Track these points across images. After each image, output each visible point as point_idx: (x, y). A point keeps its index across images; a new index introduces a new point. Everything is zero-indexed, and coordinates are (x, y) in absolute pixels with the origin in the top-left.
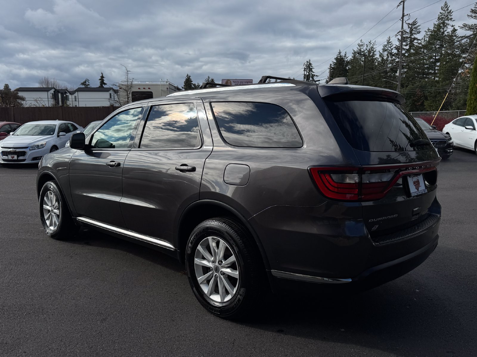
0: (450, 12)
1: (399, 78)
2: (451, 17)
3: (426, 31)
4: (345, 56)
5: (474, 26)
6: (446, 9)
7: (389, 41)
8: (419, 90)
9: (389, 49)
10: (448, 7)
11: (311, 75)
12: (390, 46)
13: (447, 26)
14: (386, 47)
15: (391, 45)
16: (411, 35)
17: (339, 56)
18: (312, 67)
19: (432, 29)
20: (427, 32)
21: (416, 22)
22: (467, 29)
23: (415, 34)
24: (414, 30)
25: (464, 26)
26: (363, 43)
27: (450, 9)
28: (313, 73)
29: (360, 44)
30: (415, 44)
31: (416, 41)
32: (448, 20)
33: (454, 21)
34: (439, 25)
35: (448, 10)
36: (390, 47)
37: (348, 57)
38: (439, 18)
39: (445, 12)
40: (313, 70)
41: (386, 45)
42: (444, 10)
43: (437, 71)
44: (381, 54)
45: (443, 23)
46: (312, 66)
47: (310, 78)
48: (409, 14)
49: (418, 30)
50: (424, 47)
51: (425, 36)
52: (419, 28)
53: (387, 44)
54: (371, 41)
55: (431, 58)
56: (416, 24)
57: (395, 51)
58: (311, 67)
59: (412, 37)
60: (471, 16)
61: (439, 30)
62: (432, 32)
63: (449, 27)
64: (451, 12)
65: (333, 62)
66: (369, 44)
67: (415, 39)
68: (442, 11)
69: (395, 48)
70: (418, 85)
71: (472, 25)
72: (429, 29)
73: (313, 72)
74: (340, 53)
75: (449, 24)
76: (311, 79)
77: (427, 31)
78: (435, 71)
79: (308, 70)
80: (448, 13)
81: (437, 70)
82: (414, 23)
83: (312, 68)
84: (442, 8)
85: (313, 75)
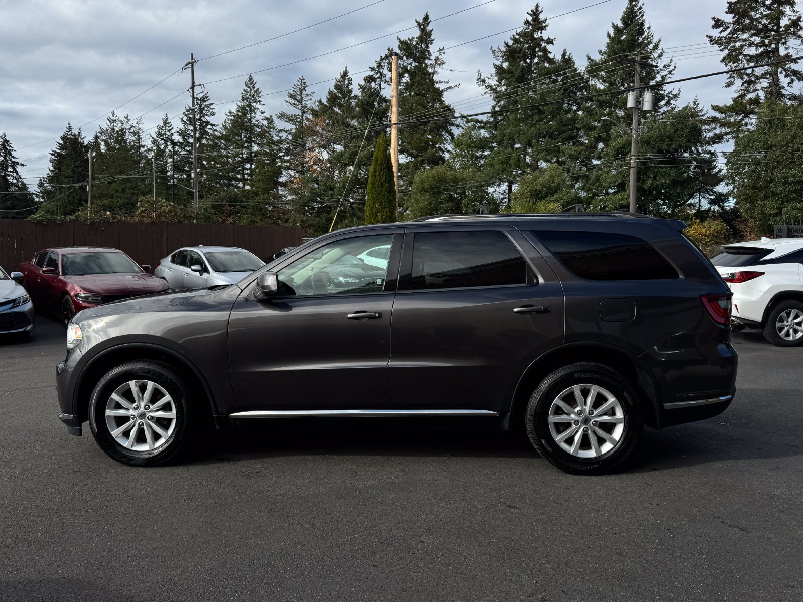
0: (258, 90)
1: (194, 182)
2: (260, 99)
3: (226, 115)
4: (79, 135)
5: (294, 118)
6: (252, 86)
7: (166, 121)
8: (228, 203)
9: (168, 133)
10: (254, 83)
11: (9, 161)
12: (168, 129)
13: (256, 111)
14: (162, 130)
15: (170, 128)
16: (201, 117)
17: (69, 134)
18: (10, 148)
19: (236, 113)
20: (228, 116)
21: (207, 97)
22: (285, 120)
23: (207, 115)
24: (205, 109)
25: (281, 115)
26: (117, 118)
27: (257, 87)
28: (13, 159)
29: (112, 118)
30: (209, 131)
31: (209, 127)
32: (255, 101)
33: (264, 105)
34: (243, 108)
35: (255, 88)
36: (169, 131)
37: (84, 138)
38: (243, 97)
39: (251, 90)
40: (13, 153)
41: (162, 127)
42: (249, 87)
43: (246, 176)
44: (155, 140)
45: (250, 106)
46: (11, 145)
47: (8, 168)
48: (203, 84)
49: (211, 111)
50: (226, 138)
51: (225, 121)
52: (212, 107)
53: (164, 125)
54: (128, 116)
55: (237, 155)
56: (208, 100)
57: (177, 138)
58: (8, 148)
59: (203, 120)
60: (290, 103)
61: (245, 115)
62: (234, 117)
63: (259, 113)
64: (260, 91)
65: (59, 143)
66: (125, 120)
67: (207, 123)
68: (246, 88)
69: (178, 132)
70: (226, 196)
71: (292, 115)
72: (230, 113)
73: (14, 157)
74: (70, 129)
75: (258, 109)
76: (10, 169)
77: (228, 114)
78: (244, 176)
79: (3, 153)
80: (256, 92)
81: (247, 174)
82: (204, 99)
83: (10, 150)
84: (246, 84)
85: (13, 162)
